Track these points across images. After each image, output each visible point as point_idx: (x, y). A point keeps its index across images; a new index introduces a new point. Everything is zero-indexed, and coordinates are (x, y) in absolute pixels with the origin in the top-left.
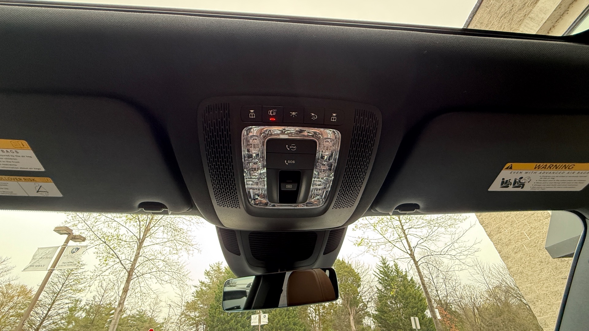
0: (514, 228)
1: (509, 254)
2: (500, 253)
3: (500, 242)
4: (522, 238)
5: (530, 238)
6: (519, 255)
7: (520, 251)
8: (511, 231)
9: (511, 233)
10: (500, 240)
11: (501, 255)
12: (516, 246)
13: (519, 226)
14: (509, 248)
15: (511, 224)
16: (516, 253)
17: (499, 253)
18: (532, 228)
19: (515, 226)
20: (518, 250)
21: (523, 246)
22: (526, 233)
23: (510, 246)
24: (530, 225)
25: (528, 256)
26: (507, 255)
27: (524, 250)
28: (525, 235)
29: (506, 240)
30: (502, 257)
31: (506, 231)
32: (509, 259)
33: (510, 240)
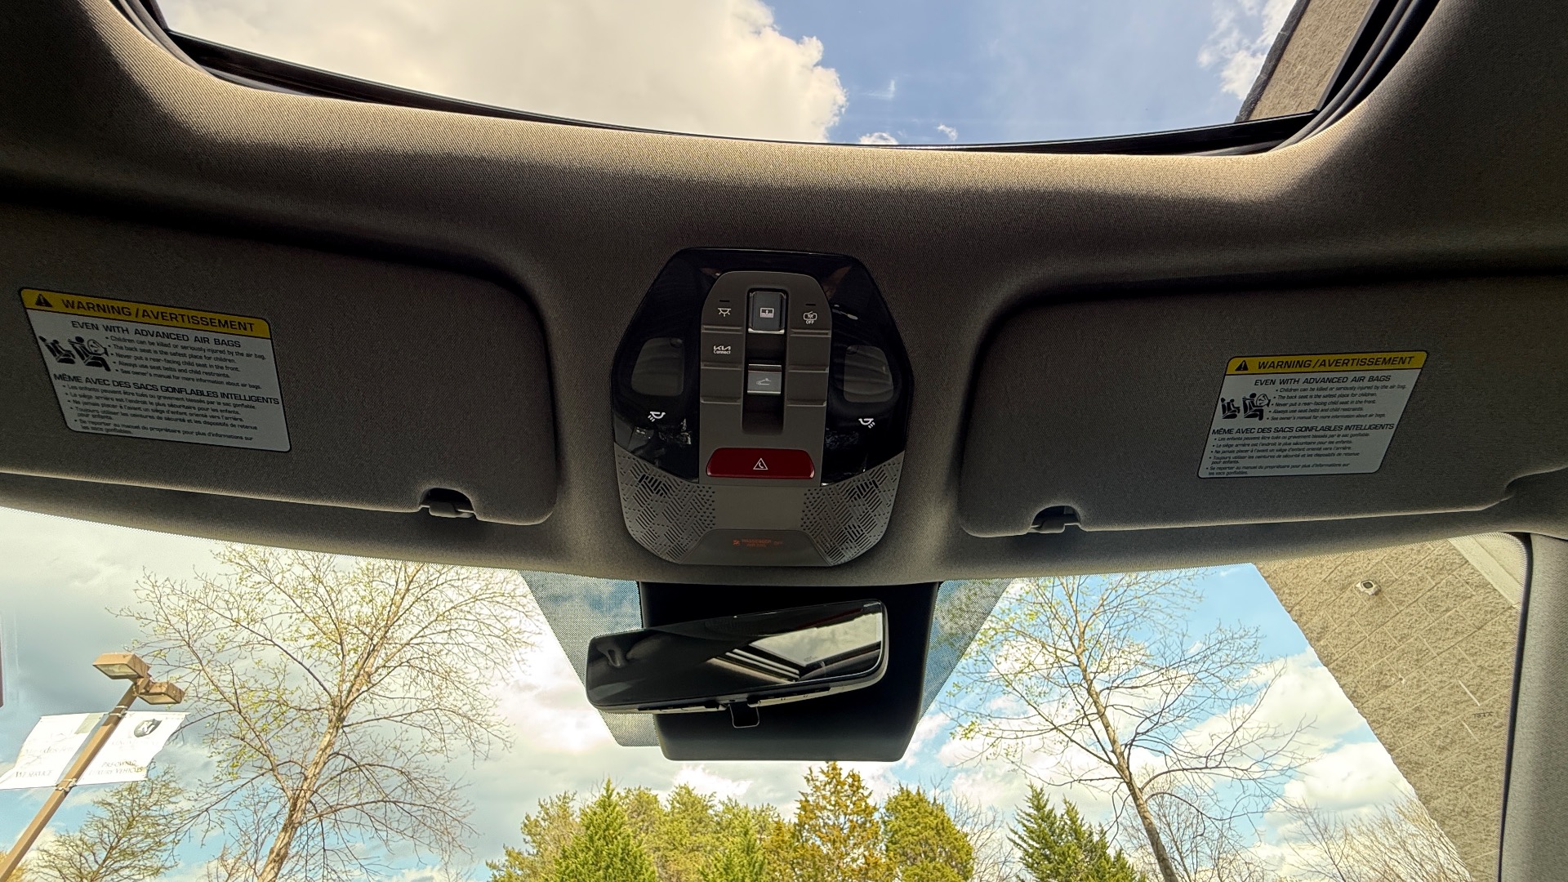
0: (1428, 672)
1: (1423, 753)
2: (1393, 750)
3: (1388, 716)
4: (1457, 703)
5: (1481, 699)
6: (1451, 758)
7: (1453, 742)
8: (1418, 681)
9: (1418, 686)
10: (1389, 709)
11: (1398, 757)
12: (1440, 729)
13: (1441, 665)
14: (1419, 734)
15: (1417, 660)
16: (1442, 749)
17: (1390, 751)
18: (1482, 668)
19: (1429, 664)
20: (1448, 741)
21: (1462, 725)
22: (1468, 687)
23: (1422, 727)
24: (1474, 661)
25: (1482, 757)
26: (1414, 758)
27: (1468, 739)
28: (1465, 693)
29: (1407, 710)
30: (1398, 765)
31: (1403, 682)
32: (1425, 771)
33: (1417, 709)
